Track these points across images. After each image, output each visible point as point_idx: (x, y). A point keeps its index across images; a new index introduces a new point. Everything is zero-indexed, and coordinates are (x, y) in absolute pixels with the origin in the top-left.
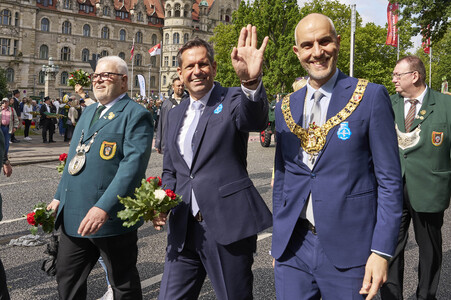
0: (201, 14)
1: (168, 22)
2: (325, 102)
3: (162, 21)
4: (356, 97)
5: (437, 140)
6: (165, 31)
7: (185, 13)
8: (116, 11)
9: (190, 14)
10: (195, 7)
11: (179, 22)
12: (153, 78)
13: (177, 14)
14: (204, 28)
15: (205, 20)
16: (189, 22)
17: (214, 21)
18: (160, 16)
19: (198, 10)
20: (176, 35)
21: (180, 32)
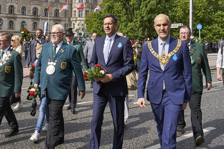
5: (199, 61)
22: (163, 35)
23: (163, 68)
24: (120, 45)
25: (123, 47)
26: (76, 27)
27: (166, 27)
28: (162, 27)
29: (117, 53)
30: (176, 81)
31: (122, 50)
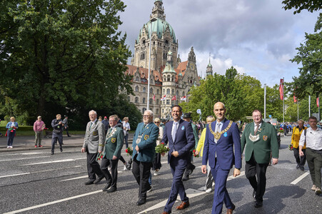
0: (179, 80)
1: (164, 84)
2: (221, 126)
3: (161, 83)
4: (229, 126)
5: (265, 138)
6: (163, 88)
7: (172, 79)
8: (141, 79)
9: (174, 80)
10: (177, 76)
11: (170, 83)
12: (157, 110)
13: (169, 80)
14: (181, 86)
15: (181, 82)
16: (174, 84)
17: (185, 83)
18: (160, 81)
19: (177, 78)
20: (168, 90)
21: (170, 88)
22: (219, 117)
23: (216, 141)
24: (183, 128)
25: (185, 129)
26: (165, 111)
27: (223, 111)
28: (219, 112)
29: (180, 135)
30: (226, 152)
31: (185, 131)
